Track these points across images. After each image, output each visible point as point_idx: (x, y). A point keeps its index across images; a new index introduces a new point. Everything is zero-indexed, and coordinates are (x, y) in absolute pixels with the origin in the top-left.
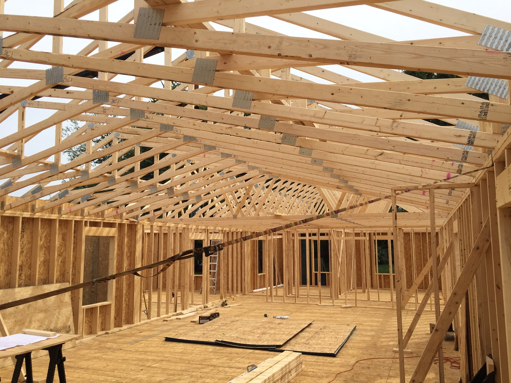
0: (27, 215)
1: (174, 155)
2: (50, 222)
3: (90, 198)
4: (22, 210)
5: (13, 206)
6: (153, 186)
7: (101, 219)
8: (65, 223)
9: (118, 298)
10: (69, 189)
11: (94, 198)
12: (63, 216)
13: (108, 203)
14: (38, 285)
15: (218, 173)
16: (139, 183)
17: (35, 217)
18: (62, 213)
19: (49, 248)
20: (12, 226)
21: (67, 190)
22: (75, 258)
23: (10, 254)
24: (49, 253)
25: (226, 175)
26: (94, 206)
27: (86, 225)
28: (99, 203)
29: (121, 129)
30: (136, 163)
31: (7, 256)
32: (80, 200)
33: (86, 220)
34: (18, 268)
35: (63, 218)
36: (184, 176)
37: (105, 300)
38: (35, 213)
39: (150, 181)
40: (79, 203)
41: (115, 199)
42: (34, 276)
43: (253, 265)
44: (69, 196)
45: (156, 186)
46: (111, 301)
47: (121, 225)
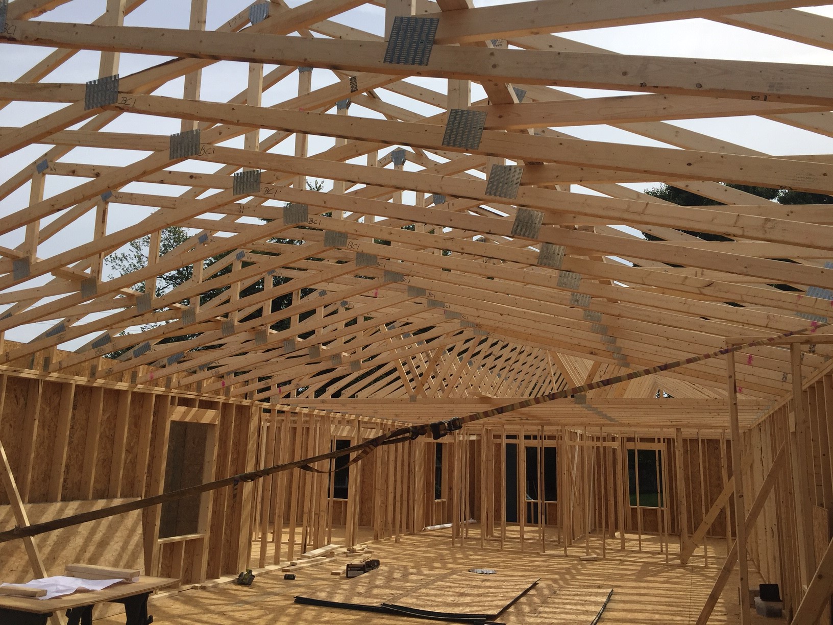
0: (82, 380)
1: (323, 293)
2: (118, 394)
3: (182, 359)
4: (75, 373)
5: (64, 365)
6: (289, 341)
7: (196, 394)
8: (140, 398)
9: (215, 528)
10: (153, 343)
11: (190, 358)
12: (139, 386)
13: (210, 368)
14: (92, 499)
15: (387, 325)
16: (269, 335)
17: (95, 385)
18: (138, 380)
19: (110, 439)
20: (58, 399)
21: (148, 343)
22: (152, 457)
23: (51, 445)
24: (112, 446)
25: (398, 330)
26: (185, 374)
27: (172, 403)
28: (195, 369)
29: (253, 244)
30: (266, 302)
31: (46, 448)
32: (165, 361)
33: (173, 394)
34: (63, 469)
35: (139, 389)
36: (335, 328)
37: (195, 531)
38: (96, 380)
39: (285, 334)
40: (164, 367)
41: (221, 362)
42: (87, 483)
43: (427, 485)
44: (150, 355)
45: (293, 341)
46: (203, 534)
47: (226, 406)
